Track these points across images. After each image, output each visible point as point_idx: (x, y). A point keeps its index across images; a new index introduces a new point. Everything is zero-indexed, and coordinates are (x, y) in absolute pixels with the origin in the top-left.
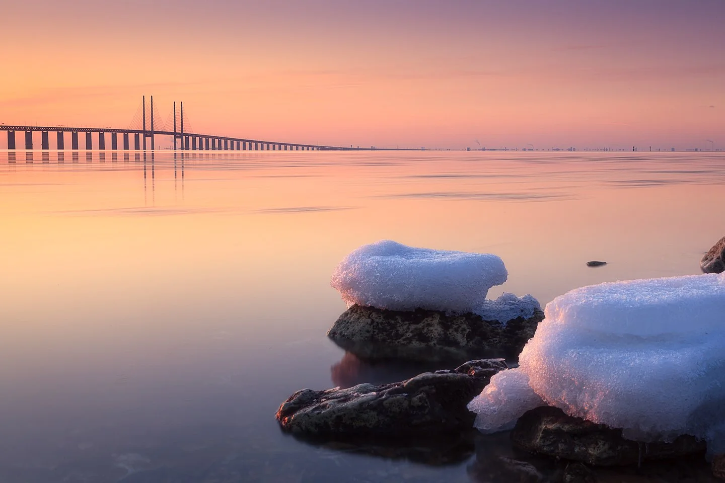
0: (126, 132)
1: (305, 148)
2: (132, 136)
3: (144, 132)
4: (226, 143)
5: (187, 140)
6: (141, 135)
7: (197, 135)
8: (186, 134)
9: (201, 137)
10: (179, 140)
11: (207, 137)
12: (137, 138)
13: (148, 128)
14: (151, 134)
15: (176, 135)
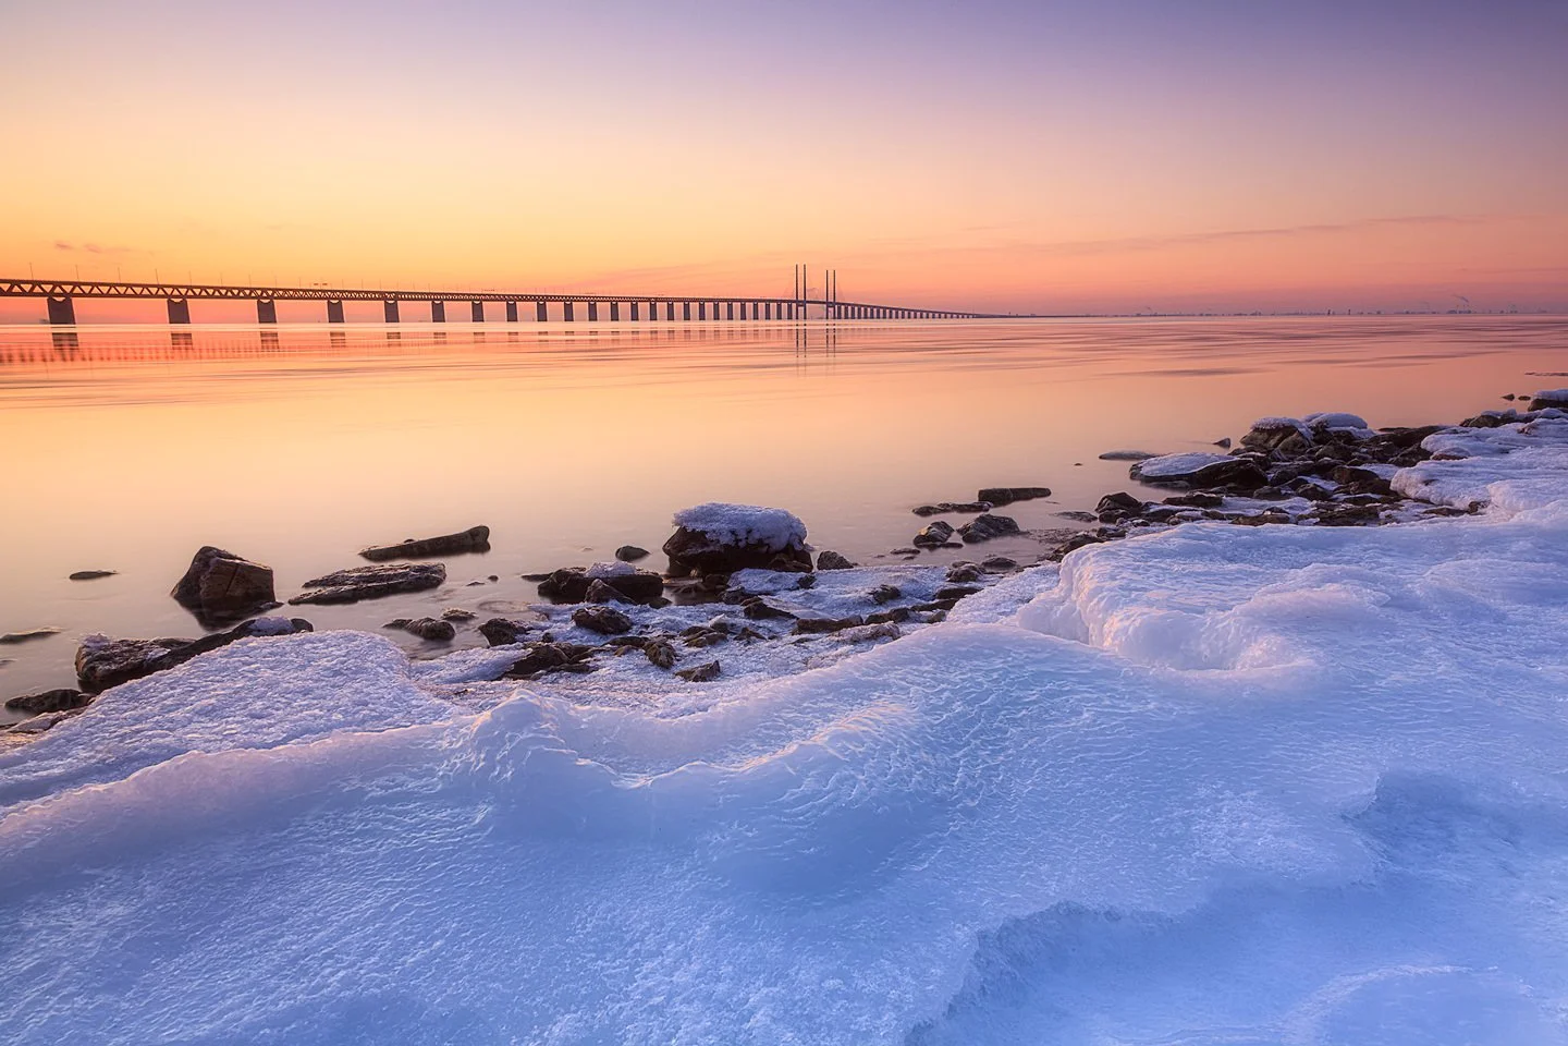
0: (779, 302)
1: (949, 316)
2: (784, 306)
3: (796, 301)
4: (878, 312)
5: (839, 309)
6: (794, 305)
7: (849, 305)
8: (838, 304)
9: (853, 306)
10: (831, 309)
11: (860, 306)
12: (790, 307)
13: (801, 298)
14: (803, 303)
15: (828, 304)
